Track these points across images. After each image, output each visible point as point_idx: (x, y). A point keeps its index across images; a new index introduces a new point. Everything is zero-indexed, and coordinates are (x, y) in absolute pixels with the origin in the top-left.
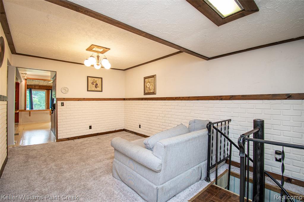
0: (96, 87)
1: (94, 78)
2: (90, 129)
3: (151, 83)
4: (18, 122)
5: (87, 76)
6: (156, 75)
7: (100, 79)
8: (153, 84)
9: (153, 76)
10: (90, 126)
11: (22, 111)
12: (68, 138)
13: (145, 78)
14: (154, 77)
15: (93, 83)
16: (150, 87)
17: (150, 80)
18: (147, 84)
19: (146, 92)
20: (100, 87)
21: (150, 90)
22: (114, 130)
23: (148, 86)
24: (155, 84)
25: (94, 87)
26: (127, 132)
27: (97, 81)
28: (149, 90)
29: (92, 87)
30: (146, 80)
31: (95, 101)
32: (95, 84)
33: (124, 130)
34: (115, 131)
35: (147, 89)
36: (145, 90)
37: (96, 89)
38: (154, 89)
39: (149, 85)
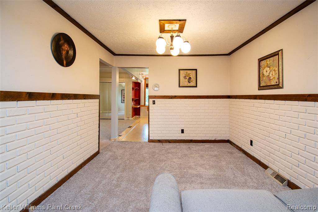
0: (189, 81)
1: (186, 71)
2: (182, 133)
3: (272, 68)
4: (140, 115)
5: (179, 69)
6: (282, 50)
7: (194, 71)
8: (277, 69)
9: (276, 54)
10: (182, 130)
11: (142, 106)
12: (159, 140)
13: (260, 60)
14: (278, 54)
15: (185, 77)
16: (271, 75)
17: (269, 61)
18: (265, 70)
19: (261, 85)
20: (194, 81)
21: (270, 80)
22: (213, 139)
23: (266, 74)
24: (280, 67)
25: (187, 81)
26: (232, 145)
27: (191, 75)
28: (267, 80)
29: (184, 82)
30: (263, 63)
31: (188, 99)
32: (188, 78)
33: (228, 141)
34: (215, 140)
35: (264, 78)
36: (261, 82)
37: (189, 85)
38: (279, 78)
39: (268, 72)
